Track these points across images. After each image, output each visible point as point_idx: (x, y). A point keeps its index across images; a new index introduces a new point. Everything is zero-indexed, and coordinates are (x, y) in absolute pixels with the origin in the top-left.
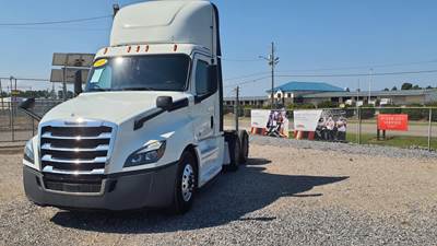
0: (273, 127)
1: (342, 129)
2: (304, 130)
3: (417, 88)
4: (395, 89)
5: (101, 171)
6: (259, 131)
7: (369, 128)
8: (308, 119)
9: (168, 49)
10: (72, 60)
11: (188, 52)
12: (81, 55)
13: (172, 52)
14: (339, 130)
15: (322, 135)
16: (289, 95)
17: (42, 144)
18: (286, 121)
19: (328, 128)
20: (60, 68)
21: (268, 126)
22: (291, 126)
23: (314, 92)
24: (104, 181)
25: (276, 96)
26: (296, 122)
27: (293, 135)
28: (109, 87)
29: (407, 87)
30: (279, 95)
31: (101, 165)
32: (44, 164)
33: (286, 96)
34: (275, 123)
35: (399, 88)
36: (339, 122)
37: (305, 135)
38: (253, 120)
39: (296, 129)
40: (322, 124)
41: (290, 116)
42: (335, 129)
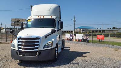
0: (71, 38)
1: (88, 39)
2: (79, 39)
3: (117, 28)
4: (110, 28)
5: (37, 50)
6: (68, 39)
7: (95, 39)
8: (80, 36)
9: (49, 17)
10: (16, 20)
11: (55, 18)
12: (19, 19)
13: (50, 18)
14: (87, 39)
15: (83, 41)
16: (81, 30)
17: (18, 43)
18: (74, 37)
19: (85, 39)
20: (13, 22)
21: (70, 38)
22: (75, 38)
23: (88, 29)
24: (38, 53)
25: (77, 30)
26: (77, 37)
27: (76, 40)
28: (30, 27)
29: (114, 28)
30: (78, 30)
31: (37, 48)
32: (19, 48)
33: (80, 30)
34: (71, 37)
35: (112, 28)
36: (87, 37)
37: (79, 40)
38: (66, 36)
39: (77, 39)
40: (83, 38)
41: (75, 35)
42: (86, 39)
